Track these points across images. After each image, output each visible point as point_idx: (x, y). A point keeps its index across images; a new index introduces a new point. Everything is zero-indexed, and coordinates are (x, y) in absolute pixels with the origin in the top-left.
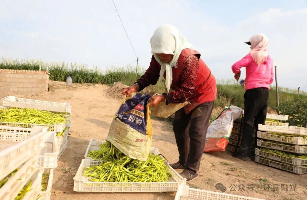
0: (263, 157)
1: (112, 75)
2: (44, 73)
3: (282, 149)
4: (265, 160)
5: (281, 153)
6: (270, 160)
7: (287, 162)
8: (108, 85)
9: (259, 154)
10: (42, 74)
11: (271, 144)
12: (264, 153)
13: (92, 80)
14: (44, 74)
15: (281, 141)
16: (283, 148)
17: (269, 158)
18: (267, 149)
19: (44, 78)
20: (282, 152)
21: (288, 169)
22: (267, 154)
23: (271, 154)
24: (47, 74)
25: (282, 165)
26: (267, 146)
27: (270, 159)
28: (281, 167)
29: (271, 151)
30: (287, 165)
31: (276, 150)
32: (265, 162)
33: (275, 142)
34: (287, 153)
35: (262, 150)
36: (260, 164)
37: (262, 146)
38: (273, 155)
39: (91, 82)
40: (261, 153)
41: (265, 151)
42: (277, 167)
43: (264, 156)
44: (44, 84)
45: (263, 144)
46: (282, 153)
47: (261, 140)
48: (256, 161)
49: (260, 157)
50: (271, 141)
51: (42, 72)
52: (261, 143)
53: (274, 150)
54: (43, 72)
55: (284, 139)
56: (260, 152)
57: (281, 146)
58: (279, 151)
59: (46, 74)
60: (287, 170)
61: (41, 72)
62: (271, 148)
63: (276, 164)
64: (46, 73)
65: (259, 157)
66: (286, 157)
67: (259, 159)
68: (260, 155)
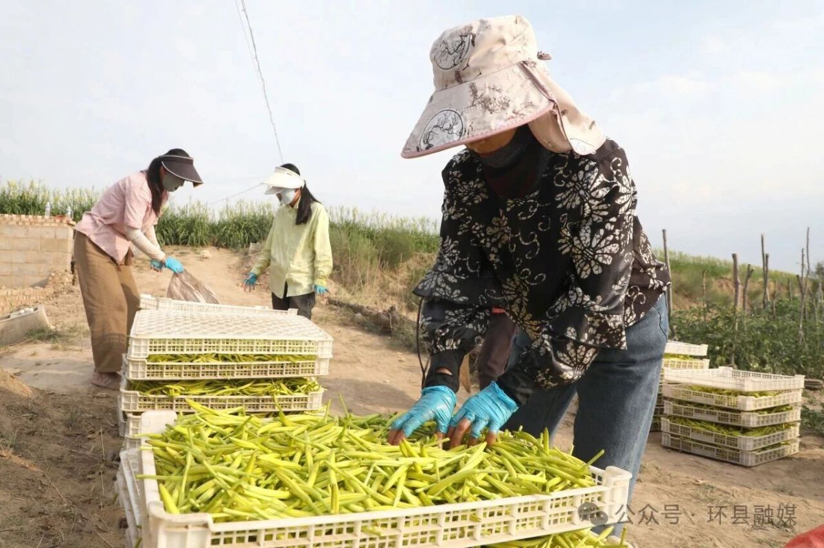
0: (679, 436)
1: (240, 223)
2: (61, 222)
3: (715, 419)
4: (683, 442)
5: (714, 428)
6: (692, 442)
7: (728, 444)
8: (234, 250)
9: (669, 429)
10: (53, 225)
11: (694, 411)
12: (680, 429)
13: (187, 238)
14: (61, 225)
15: (713, 404)
16: (717, 419)
17: (690, 437)
18: (685, 419)
19: (61, 235)
20: (717, 424)
21: (730, 458)
22: (685, 430)
23: (695, 429)
24: (69, 224)
25: (718, 450)
26: (685, 414)
27: (692, 440)
28: (715, 455)
29: (693, 423)
30: (728, 451)
31: (705, 421)
32: (683, 446)
33: (701, 405)
34: (727, 427)
35: (675, 422)
36: (672, 449)
37: (675, 414)
38: (699, 432)
39: (185, 244)
40: (673, 428)
41: (682, 424)
42: (709, 454)
43: (679, 434)
44: (60, 254)
45: (676, 410)
46: (716, 426)
47: (671, 403)
48: (663, 443)
49: (672, 435)
50: (690, 403)
51: (55, 221)
52: (672, 407)
53: (699, 421)
54: (58, 221)
55: (719, 399)
56: (671, 425)
57: (714, 414)
58: (711, 423)
59: (66, 225)
60: (727, 460)
61: (50, 218)
62: (694, 417)
63: (706, 448)
64: (65, 221)
65: (670, 435)
66: (725, 434)
67: (670, 440)
68: (672, 433)
